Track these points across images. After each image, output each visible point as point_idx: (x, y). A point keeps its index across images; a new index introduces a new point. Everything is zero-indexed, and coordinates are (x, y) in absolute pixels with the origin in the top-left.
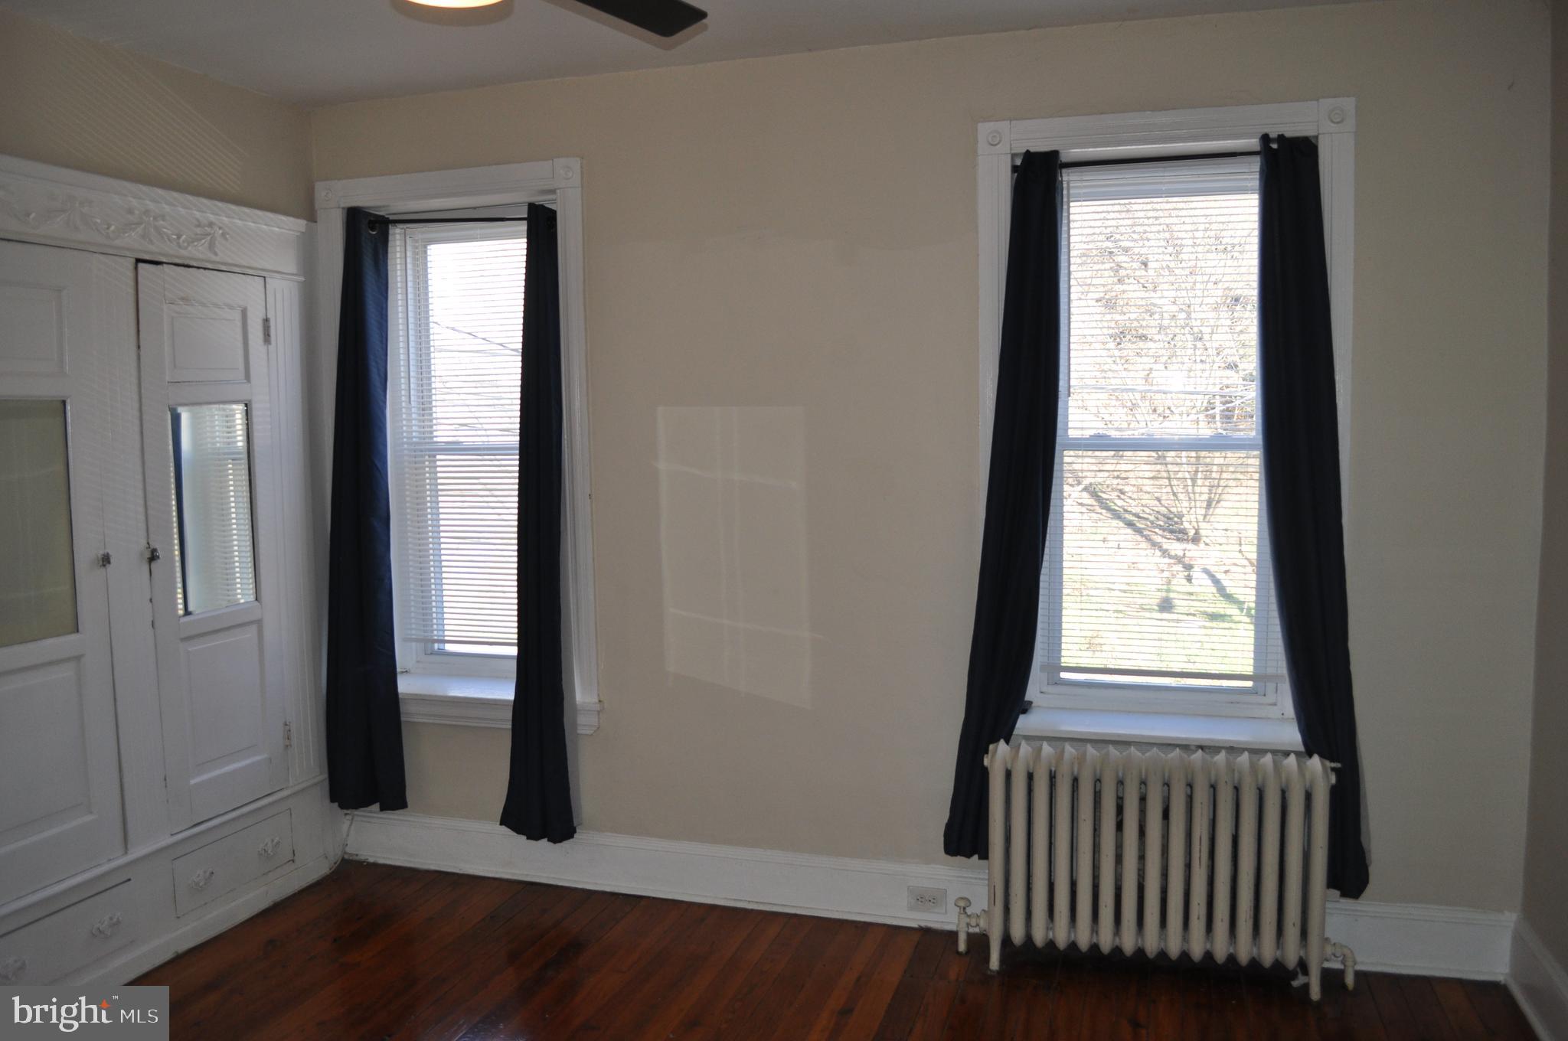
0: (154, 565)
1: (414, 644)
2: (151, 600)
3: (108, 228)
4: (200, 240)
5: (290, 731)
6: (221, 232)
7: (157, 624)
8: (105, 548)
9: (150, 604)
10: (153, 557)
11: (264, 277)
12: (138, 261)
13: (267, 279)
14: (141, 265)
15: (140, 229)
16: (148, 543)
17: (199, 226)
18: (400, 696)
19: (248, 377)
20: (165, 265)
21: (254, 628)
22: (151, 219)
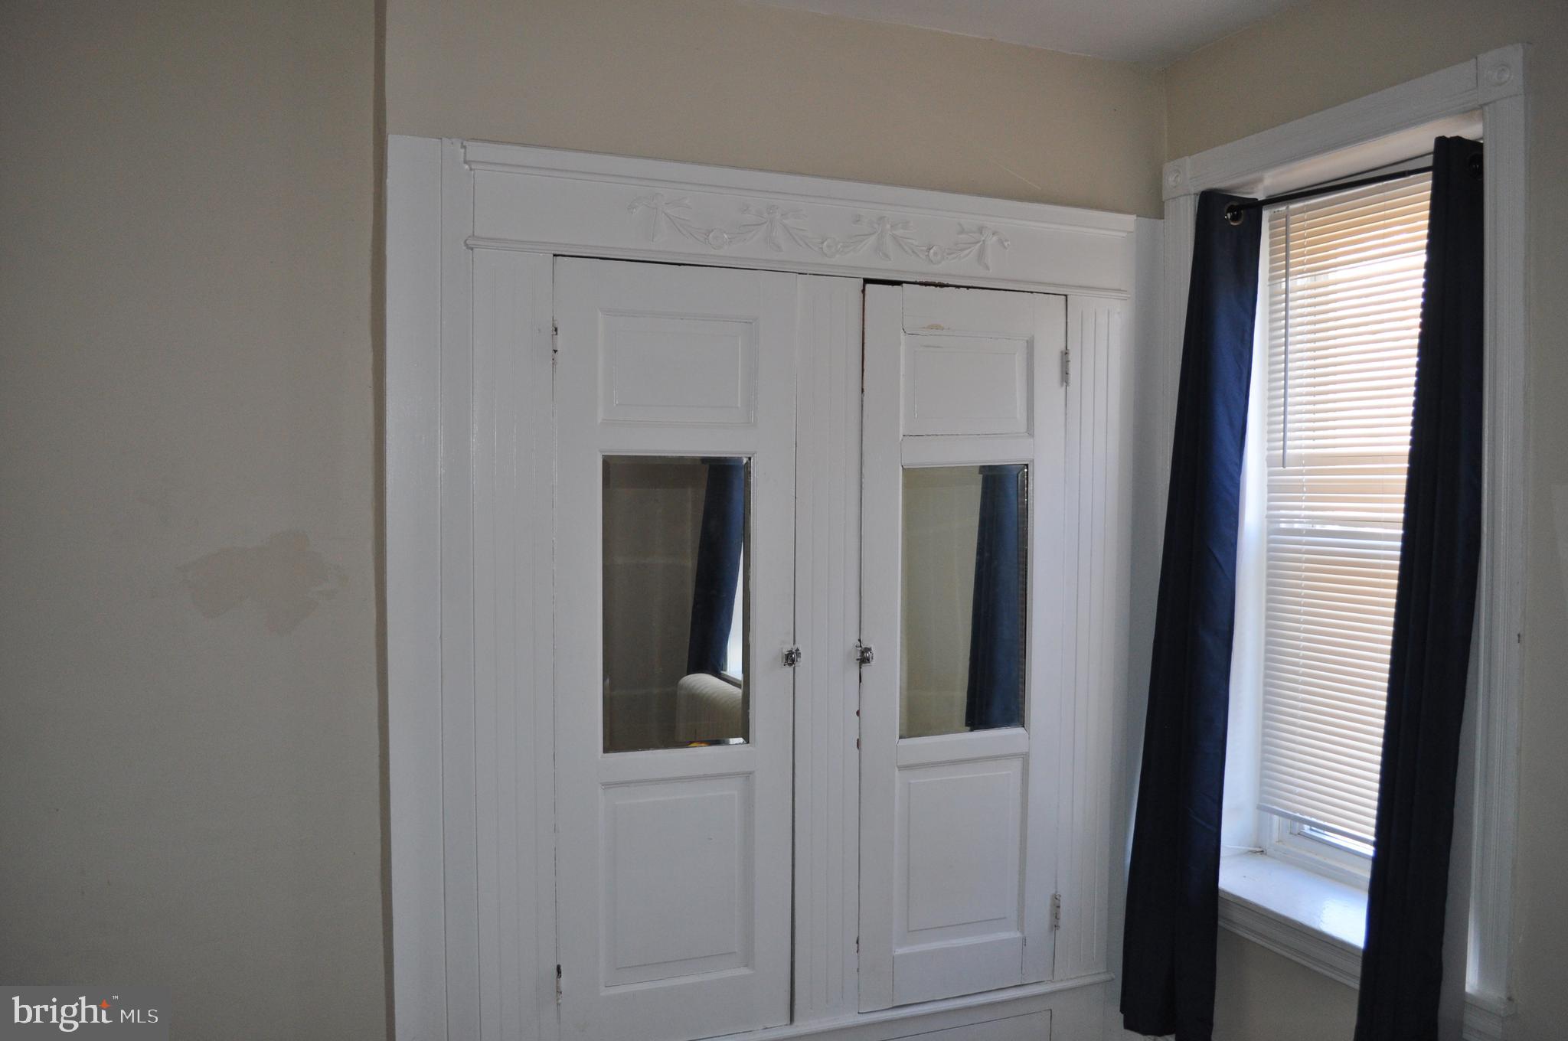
0: (865, 668)
1: (1276, 818)
2: (858, 713)
3: (823, 243)
4: (962, 250)
5: (1059, 907)
6: (995, 238)
7: (863, 746)
8: (794, 643)
9: (858, 718)
10: (864, 659)
11: (1066, 296)
12: (867, 281)
13: (1068, 297)
14: (868, 286)
15: (872, 239)
16: (860, 640)
17: (962, 231)
18: (1220, 894)
19: (1030, 430)
20: (904, 285)
21: (1017, 764)
22: (888, 226)
